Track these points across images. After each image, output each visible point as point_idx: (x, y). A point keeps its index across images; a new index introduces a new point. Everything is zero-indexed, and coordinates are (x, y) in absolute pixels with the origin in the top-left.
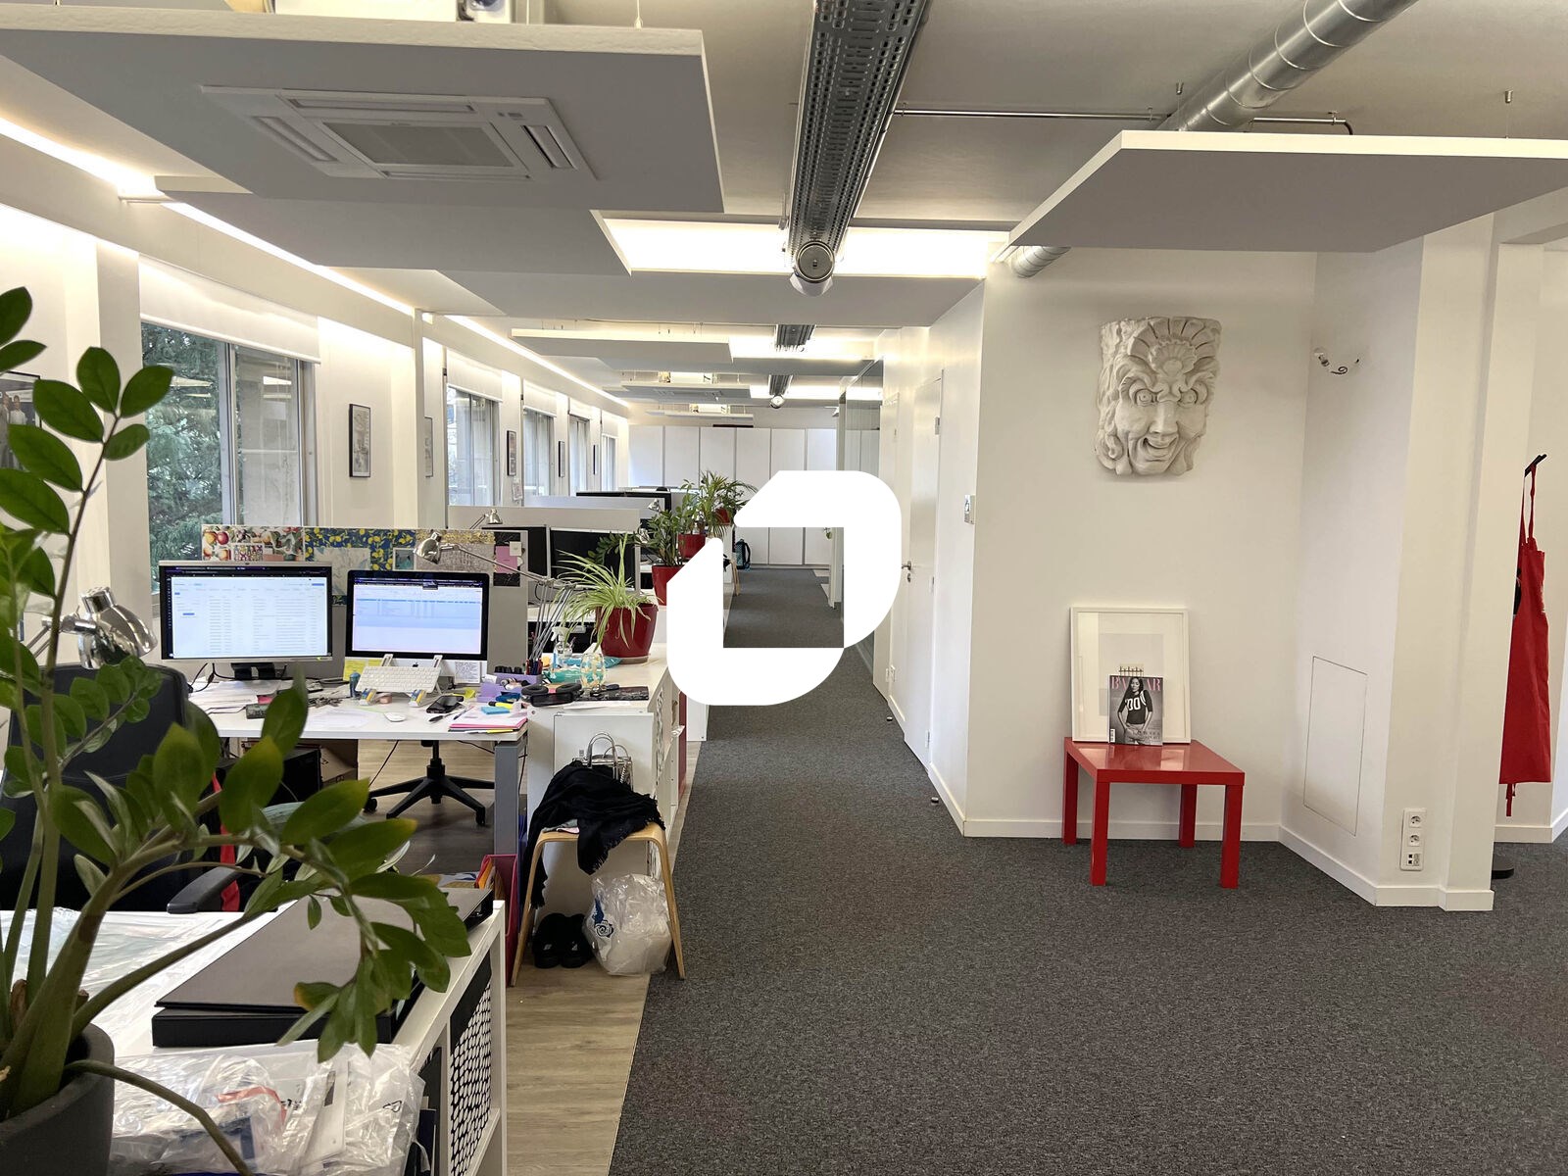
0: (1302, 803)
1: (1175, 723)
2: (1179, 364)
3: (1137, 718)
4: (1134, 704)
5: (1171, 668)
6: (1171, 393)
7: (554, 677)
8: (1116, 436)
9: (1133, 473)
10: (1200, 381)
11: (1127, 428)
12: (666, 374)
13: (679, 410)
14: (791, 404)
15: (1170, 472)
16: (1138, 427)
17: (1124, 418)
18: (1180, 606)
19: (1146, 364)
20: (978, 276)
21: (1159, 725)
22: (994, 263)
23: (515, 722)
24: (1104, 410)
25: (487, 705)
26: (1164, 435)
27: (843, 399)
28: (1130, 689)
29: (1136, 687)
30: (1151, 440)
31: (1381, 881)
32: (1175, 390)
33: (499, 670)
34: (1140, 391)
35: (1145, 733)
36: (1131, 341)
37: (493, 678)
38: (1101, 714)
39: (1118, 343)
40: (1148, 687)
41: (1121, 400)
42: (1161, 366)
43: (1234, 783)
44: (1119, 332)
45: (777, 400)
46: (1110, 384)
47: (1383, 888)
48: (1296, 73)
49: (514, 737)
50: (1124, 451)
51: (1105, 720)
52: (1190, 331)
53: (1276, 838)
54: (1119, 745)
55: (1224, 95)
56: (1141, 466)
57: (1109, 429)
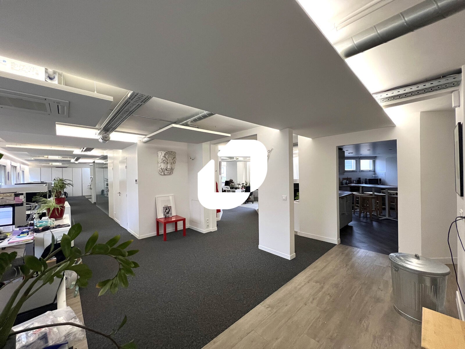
0: (192, 222)
1: (174, 213)
2: (171, 158)
3: (168, 213)
4: (167, 211)
5: (172, 204)
6: (170, 162)
7: (39, 226)
8: (161, 169)
9: (164, 175)
10: (174, 161)
11: (163, 167)
12: (47, 156)
13: (46, 164)
14: (79, 163)
15: (170, 174)
16: (165, 167)
17: (163, 166)
18: (173, 195)
19: (166, 158)
20: (135, 142)
21: (171, 214)
22: (139, 140)
23: (32, 237)
24: (159, 165)
25: (17, 236)
26: (169, 169)
27: (94, 162)
28: (166, 208)
29: (167, 208)
30: (167, 169)
31: (204, 230)
32: (171, 162)
33: (18, 227)
34: (165, 162)
35: (169, 215)
36: (163, 154)
37: (18, 229)
38: (162, 213)
39: (161, 155)
40: (169, 208)
41: (162, 163)
42: (168, 158)
43: (184, 220)
44: (161, 153)
45: (76, 162)
46: (160, 160)
47: (204, 231)
48: (198, 120)
49: (32, 241)
50: (163, 171)
51: (163, 214)
52: (172, 153)
53: (188, 228)
54: (166, 218)
55: (186, 121)
56: (166, 173)
57: (160, 168)
